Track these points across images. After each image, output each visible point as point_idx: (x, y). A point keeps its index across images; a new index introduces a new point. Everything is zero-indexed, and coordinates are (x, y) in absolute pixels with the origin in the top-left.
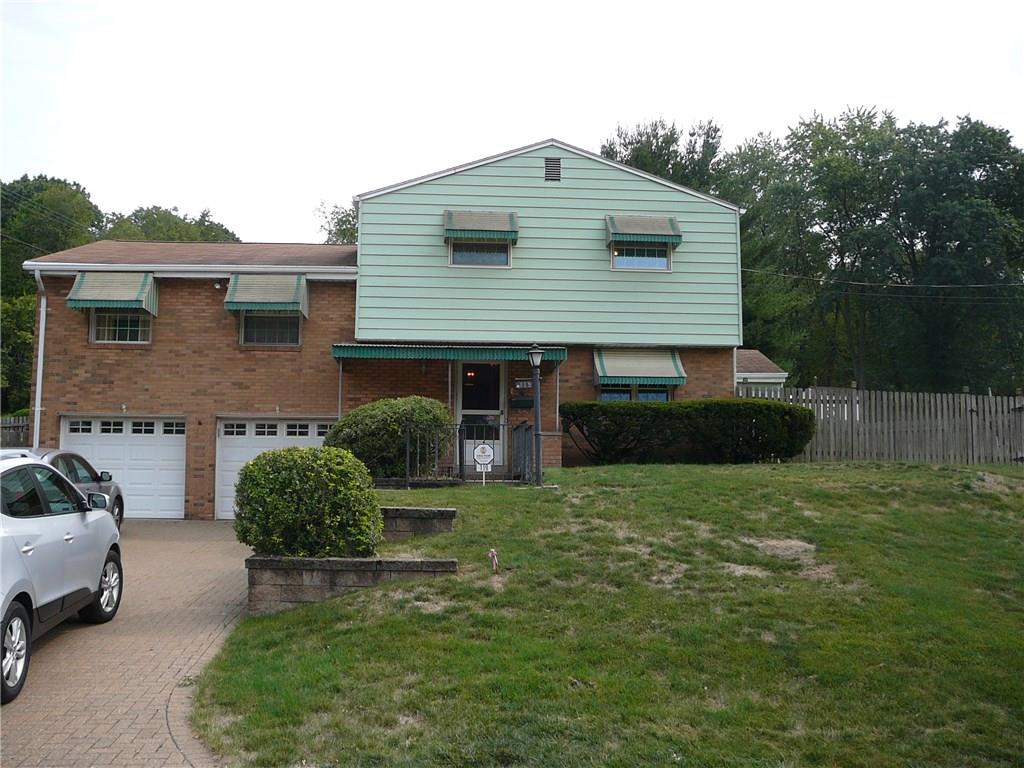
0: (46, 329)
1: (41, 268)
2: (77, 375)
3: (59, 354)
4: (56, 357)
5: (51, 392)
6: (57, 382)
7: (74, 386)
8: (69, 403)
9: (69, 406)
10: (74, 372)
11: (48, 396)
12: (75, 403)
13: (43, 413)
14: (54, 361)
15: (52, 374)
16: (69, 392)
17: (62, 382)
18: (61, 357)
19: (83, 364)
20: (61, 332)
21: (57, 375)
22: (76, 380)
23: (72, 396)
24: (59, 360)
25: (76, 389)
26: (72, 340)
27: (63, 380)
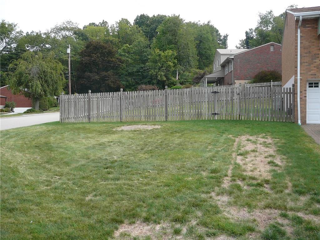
0: (301, 43)
1: (303, 15)
2: (315, 62)
3: (306, 53)
4: (305, 55)
5: (304, 70)
6: (307, 66)
7: (315, 67)
8: (312, 75)
9: (313, 76)
10: (314, 61)
11: (303, 72)
12: (315, 75)
13: (301, 79)
14: (305, 56)
15: (304, 62)
16: (312, 70)
17: (308, 66)
18: (307, 55)
19: (318, 57)
20: (307, 44)
21: (306, 63)
22: (315, 64)
23: (313, 71)
24: (307, 56)
25: (316, 68)
26: (312, 47)
27: (310, 64)
